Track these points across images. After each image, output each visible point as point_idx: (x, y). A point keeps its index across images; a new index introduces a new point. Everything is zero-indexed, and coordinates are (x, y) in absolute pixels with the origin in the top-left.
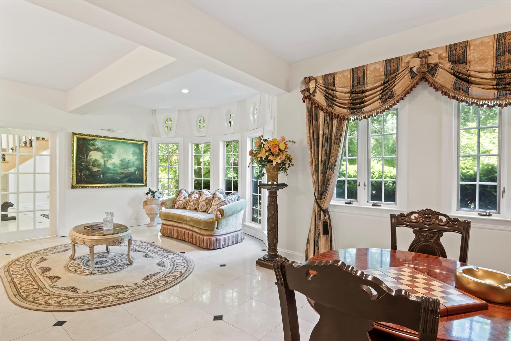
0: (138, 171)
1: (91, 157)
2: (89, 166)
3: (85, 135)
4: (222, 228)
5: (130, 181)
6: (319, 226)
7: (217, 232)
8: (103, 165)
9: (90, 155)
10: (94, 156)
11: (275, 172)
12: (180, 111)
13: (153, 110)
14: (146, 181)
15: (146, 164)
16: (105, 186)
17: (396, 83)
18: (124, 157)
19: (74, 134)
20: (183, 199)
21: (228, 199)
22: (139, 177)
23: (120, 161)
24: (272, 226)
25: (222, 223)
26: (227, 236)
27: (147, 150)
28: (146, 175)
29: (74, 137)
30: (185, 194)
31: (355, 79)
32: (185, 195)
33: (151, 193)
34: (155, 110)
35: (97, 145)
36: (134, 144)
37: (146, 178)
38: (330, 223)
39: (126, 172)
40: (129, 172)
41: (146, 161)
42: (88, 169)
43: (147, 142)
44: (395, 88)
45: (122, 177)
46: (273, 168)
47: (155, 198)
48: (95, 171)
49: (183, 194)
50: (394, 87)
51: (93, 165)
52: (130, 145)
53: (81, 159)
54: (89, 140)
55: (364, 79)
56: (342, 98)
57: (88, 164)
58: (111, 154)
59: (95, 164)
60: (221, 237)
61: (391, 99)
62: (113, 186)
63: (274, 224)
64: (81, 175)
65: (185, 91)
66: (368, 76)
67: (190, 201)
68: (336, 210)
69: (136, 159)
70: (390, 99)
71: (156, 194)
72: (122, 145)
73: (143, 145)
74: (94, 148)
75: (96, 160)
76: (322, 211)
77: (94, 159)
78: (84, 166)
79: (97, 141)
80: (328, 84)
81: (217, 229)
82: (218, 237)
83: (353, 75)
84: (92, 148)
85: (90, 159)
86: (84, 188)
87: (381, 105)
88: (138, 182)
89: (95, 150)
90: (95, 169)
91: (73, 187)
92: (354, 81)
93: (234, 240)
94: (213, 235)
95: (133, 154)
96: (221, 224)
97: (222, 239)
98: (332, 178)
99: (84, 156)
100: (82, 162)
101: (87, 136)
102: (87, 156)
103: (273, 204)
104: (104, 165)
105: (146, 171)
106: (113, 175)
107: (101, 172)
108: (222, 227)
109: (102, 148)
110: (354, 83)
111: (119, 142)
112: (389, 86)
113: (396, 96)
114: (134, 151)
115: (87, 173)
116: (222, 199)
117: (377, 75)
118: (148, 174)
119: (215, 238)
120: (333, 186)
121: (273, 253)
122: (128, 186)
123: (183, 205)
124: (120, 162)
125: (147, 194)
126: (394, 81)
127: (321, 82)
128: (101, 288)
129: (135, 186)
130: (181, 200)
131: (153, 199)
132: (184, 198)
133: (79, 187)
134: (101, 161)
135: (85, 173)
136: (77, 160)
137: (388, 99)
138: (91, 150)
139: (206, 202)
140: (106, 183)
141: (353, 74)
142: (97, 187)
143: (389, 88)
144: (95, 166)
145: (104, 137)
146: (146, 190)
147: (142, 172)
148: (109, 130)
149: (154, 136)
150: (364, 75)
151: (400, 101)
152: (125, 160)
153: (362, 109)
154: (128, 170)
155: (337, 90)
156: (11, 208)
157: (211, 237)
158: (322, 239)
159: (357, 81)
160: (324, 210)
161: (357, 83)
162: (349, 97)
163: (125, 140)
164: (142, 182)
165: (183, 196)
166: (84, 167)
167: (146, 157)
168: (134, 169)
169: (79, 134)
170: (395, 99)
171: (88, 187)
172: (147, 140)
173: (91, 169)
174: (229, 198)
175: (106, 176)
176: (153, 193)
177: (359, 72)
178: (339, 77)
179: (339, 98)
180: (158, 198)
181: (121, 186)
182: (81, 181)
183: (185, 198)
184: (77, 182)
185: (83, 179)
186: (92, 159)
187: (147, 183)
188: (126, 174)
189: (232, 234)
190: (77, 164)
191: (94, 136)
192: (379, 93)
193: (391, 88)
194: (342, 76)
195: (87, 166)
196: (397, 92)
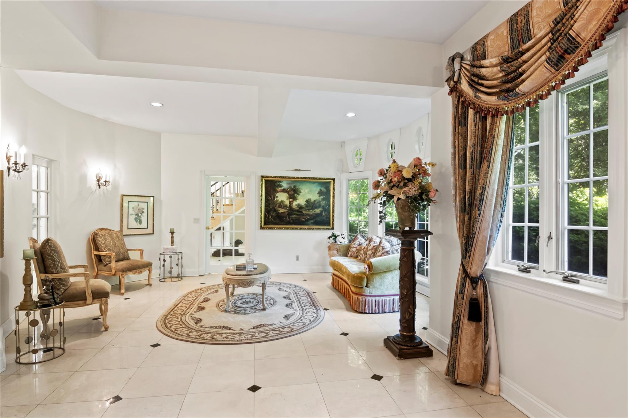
0: (324, 213)
1: (277, 199)
2: (276, 208)
3: (272, 177)
4: (374, 288)
5: (317, 223)
6: (460, 303)
7: (367, 291)
8: (288, 206)
9: (277, 197)
10: (282, 197)
11: (405, 212)
12: (369, 139)
13: (342, 143)
14: (333, 224)
15: (333, 204)
16: (290, 228)
17: (576, 16)
18: (310, 198)
19: (262, 177)
20: (357, 246)
21: (393, 250)
22: (325, 219)
23: (305, 201)
24: (403, 293)
25: (375, 280)
26: (382, 299)
27: (334, 189)
28: (333, 216)
29: (262, 180)
30: (360, 240)
31: (515, 34)
32: (361, 242)
33: (333, 237)
34: (344, 142)
35: (283, 186)
36: (320, 182)
37: (333, 220)
38: (486, 301)
39: (311, 213)
40: (315, 213)
41: (333, 201)
42: (275, 211)
43: (334, 180)
44: (576, 26)
45: (308, 218)
46: (402, 206)
47: (336, 243)
48: (281, 213)
49: (358, 240)
50: (572, 26)
51: (279, 207)
52: (316, 184)
53: (269, 201)
54: (276, 182)
55: (528, 30)
56: (493, 76)
57: (275, 206)
58: (296, 195)
59: (282, 206)
60: (374, 299)
61: (574, 53)
62: (298, 228)
63: (406, 291)
64: (269, 216)
65: (351, 115)
66: (535, 20)
67: (368, 249)
68: (501, 281)
69: (322, 198)
70: (571, 55)
71: (337, 238)
72: (308, 184)
73: (330, 183)
74: (281, 189)
75: (282, 202)
76: (469, 278)
77: (280, 200)
78: (271, 207)
79: (283, 182)
80: (477, 57)
81: (367, 286)
82: (368, 299)
83: (512, 28)
84: (279, 189)
85: (277, 201)
86: (271, 229)
87: (553, 70)
88: (324, 225)
89: (281, 192)
90: (281, 211)
91: (261, 228)
92: (512, 38)
93: (395, 306)
94: (362, 294)
95: (318, 193)
96: (373, 281)
97: (374, 302)
98: (479, 223)
99: (271, 197)
100: (270, 204)
101: (273, 178)
102: (274, 198)
103: (404, 260)
104: (290, 205)
105: (333, 212)
106: (298, 216)
107: (287, 214)
108: (376, 286)
109: (288, 189)
110: (513, 42)
111: (304, 181)
112: (563, 29)
113: (583, 44)
114: (321, 190)
115: (274, 214)
116: (385, 249)
117: (550, 12)
118: (335, 215)
119: (363, 298)
120: (483, 236)
121: (404, 333)
122: (313, 228)
123: (357, 253)
124: (305, 203)
125: (330, 238)
126: (573, 13)
127: (469, 58)
128: (212, 326)
129: (321, 228)
130: (354, 247)
131: (334, 244)
132: (358, 244)
133: (267, 228)
134: (287, 202)
135: (272, 214)
136: (266, 202)
137: (567, 56)
138: (278, 192)
139: (373, 251)
140: (291, 224)
141: (512, 25)
142: (282, 228)
143: (563, 31)
144: (281, 208)
145: (290, 178)
146: (330, 233)
147: (329, 213)
148: (296, 170)
149: (342, 172)
150: (527, 23)
151: (592, 53)
152: (311, 200)
153: (517, 90)
154: (313, 211)
155: (485, 65)
156: (240, 245)
157: (359, 297)
158: (465, 327)
159: (518, 37)
160: (472, 277)
161: (518, 40)
162: (501, 72)
163: (311, 179)
164: (328, 224)
165: (357, 243)
166: (271, 209)
167: (334, 196)
168: (320, 210)
169: (267, 177)
170: (581, 52)
171: (274, 228)
172: (333, 177)
173: (278, 211)
174: (394, 248)
175: (291, 218)
176: (336, 237)
177: (519, 20)
178: (492, 39)
179: (490, 78)
180: (340, 243)
181: (306, 228)
182: (268, 222)
183: (360, 245)
184: (266, 223)
185: (270, 220)
186: (279, 200)
187: (334, 226)
188: (311, 215)
189: (392, 298)
190: (265, 206)
191: (279, 177)
192: (545, 48)
193: (567, 30)
194: (494, 36)
195: (274, 208)
196: (583, 35)
